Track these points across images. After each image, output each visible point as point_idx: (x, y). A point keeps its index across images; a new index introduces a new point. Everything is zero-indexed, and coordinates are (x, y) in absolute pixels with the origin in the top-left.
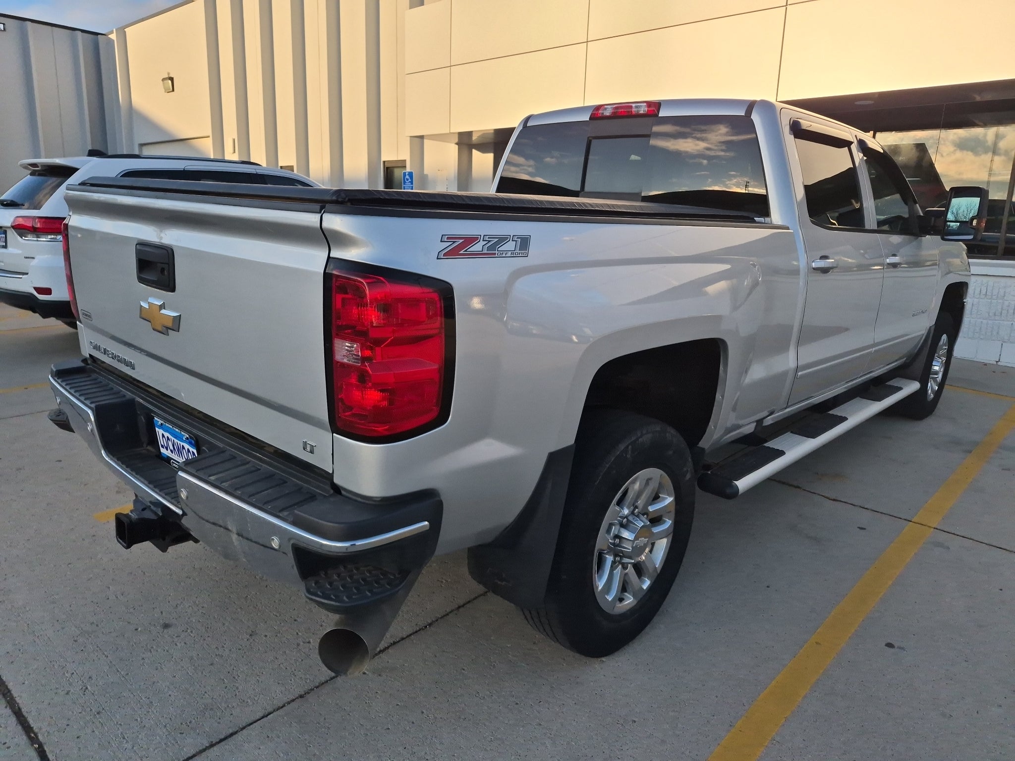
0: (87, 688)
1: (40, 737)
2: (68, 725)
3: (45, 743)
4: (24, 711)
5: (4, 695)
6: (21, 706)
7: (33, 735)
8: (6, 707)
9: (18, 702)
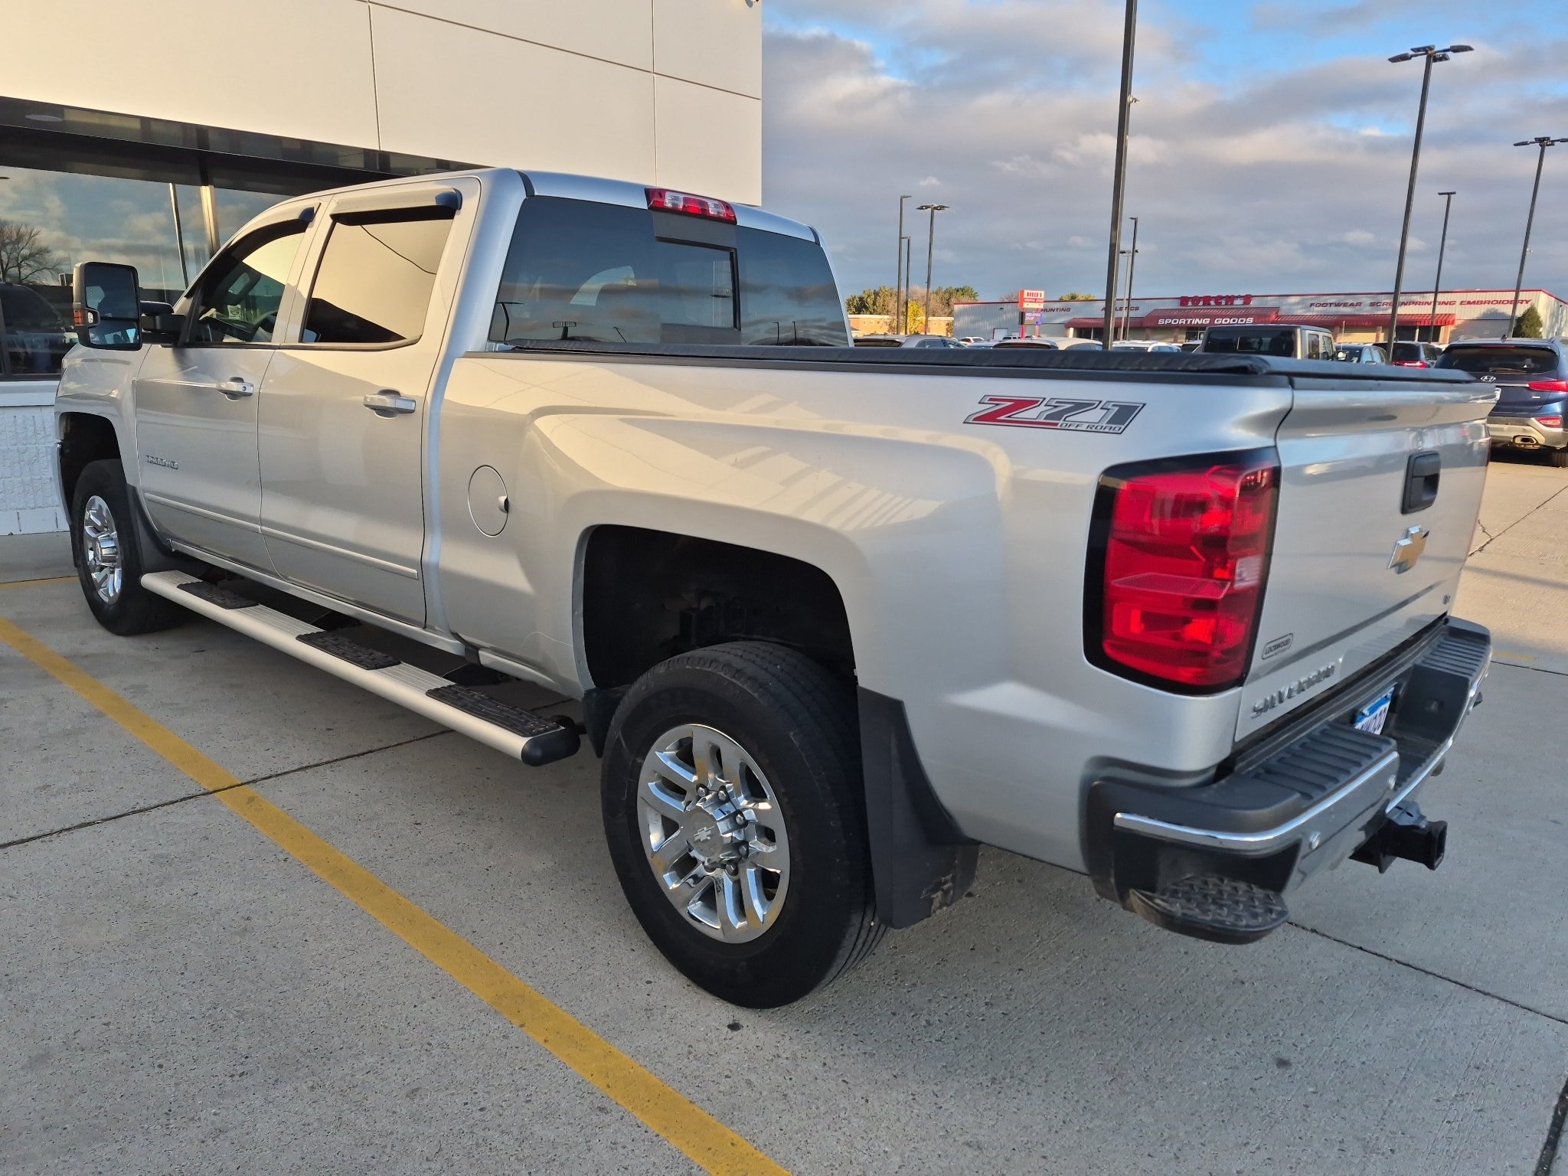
0: (1456, 1096)
1: (1555, 1102)
2: (1518, 1086)
3: (1558, 1093)
4: (1543, 1138)
5: (1548, 1172)
6: (1541, 1146)
7: (1559, 1113)
8: (1559, 1158)
9: (1540, 1153)
